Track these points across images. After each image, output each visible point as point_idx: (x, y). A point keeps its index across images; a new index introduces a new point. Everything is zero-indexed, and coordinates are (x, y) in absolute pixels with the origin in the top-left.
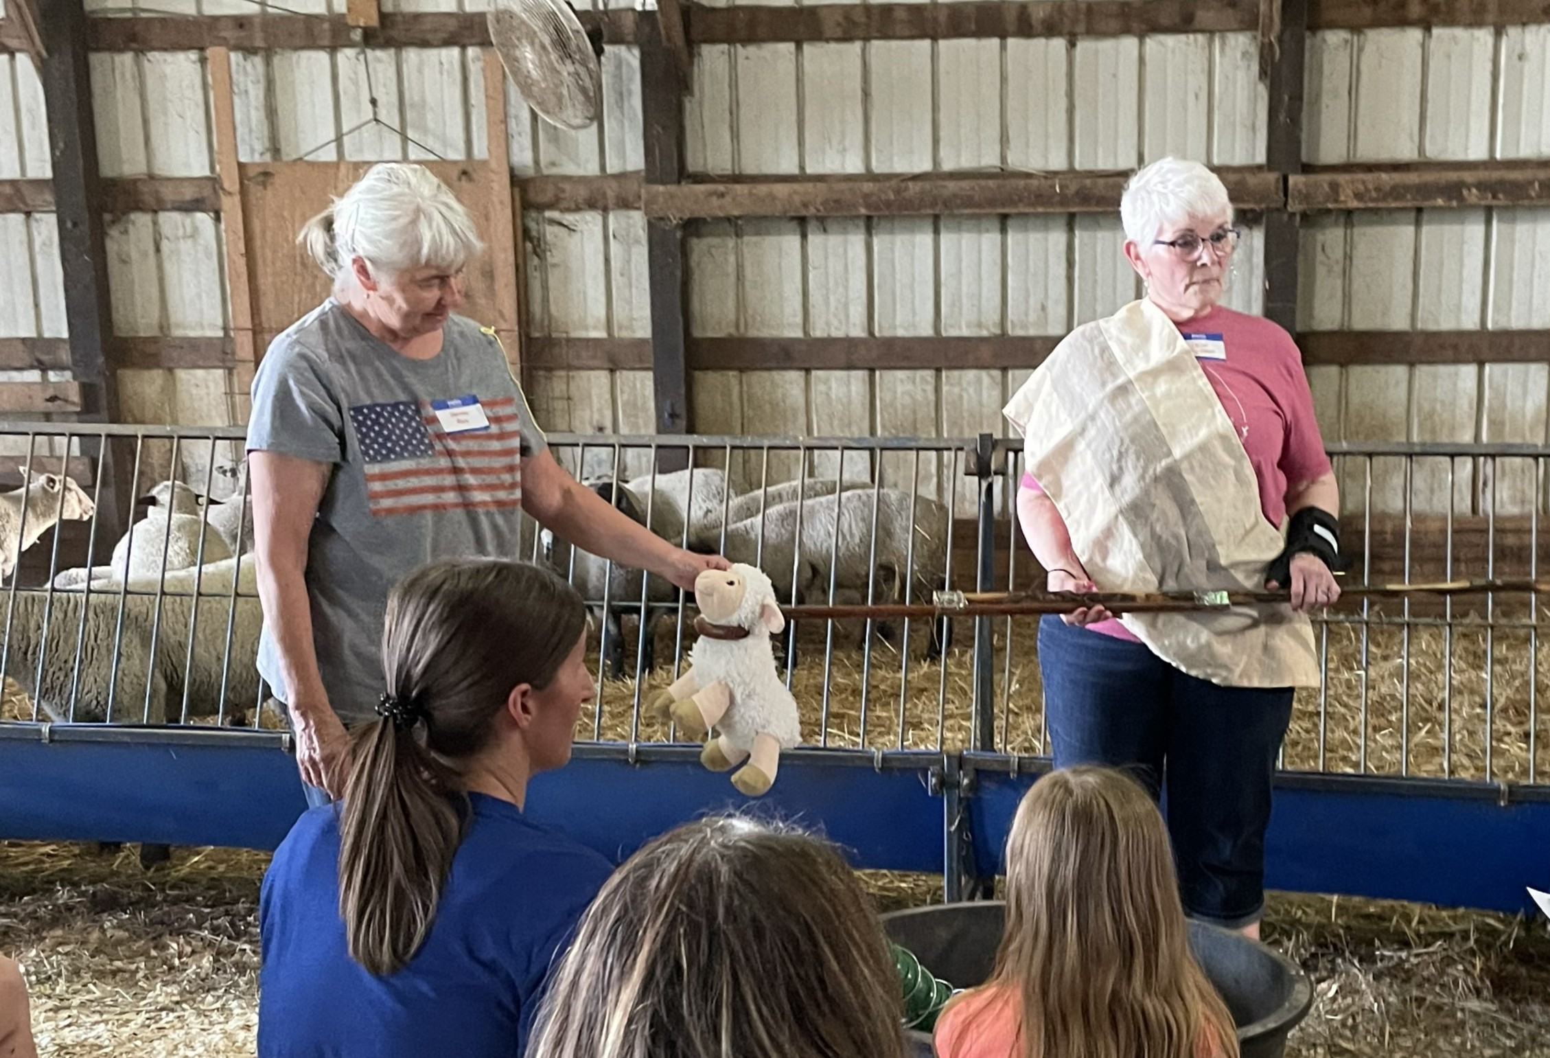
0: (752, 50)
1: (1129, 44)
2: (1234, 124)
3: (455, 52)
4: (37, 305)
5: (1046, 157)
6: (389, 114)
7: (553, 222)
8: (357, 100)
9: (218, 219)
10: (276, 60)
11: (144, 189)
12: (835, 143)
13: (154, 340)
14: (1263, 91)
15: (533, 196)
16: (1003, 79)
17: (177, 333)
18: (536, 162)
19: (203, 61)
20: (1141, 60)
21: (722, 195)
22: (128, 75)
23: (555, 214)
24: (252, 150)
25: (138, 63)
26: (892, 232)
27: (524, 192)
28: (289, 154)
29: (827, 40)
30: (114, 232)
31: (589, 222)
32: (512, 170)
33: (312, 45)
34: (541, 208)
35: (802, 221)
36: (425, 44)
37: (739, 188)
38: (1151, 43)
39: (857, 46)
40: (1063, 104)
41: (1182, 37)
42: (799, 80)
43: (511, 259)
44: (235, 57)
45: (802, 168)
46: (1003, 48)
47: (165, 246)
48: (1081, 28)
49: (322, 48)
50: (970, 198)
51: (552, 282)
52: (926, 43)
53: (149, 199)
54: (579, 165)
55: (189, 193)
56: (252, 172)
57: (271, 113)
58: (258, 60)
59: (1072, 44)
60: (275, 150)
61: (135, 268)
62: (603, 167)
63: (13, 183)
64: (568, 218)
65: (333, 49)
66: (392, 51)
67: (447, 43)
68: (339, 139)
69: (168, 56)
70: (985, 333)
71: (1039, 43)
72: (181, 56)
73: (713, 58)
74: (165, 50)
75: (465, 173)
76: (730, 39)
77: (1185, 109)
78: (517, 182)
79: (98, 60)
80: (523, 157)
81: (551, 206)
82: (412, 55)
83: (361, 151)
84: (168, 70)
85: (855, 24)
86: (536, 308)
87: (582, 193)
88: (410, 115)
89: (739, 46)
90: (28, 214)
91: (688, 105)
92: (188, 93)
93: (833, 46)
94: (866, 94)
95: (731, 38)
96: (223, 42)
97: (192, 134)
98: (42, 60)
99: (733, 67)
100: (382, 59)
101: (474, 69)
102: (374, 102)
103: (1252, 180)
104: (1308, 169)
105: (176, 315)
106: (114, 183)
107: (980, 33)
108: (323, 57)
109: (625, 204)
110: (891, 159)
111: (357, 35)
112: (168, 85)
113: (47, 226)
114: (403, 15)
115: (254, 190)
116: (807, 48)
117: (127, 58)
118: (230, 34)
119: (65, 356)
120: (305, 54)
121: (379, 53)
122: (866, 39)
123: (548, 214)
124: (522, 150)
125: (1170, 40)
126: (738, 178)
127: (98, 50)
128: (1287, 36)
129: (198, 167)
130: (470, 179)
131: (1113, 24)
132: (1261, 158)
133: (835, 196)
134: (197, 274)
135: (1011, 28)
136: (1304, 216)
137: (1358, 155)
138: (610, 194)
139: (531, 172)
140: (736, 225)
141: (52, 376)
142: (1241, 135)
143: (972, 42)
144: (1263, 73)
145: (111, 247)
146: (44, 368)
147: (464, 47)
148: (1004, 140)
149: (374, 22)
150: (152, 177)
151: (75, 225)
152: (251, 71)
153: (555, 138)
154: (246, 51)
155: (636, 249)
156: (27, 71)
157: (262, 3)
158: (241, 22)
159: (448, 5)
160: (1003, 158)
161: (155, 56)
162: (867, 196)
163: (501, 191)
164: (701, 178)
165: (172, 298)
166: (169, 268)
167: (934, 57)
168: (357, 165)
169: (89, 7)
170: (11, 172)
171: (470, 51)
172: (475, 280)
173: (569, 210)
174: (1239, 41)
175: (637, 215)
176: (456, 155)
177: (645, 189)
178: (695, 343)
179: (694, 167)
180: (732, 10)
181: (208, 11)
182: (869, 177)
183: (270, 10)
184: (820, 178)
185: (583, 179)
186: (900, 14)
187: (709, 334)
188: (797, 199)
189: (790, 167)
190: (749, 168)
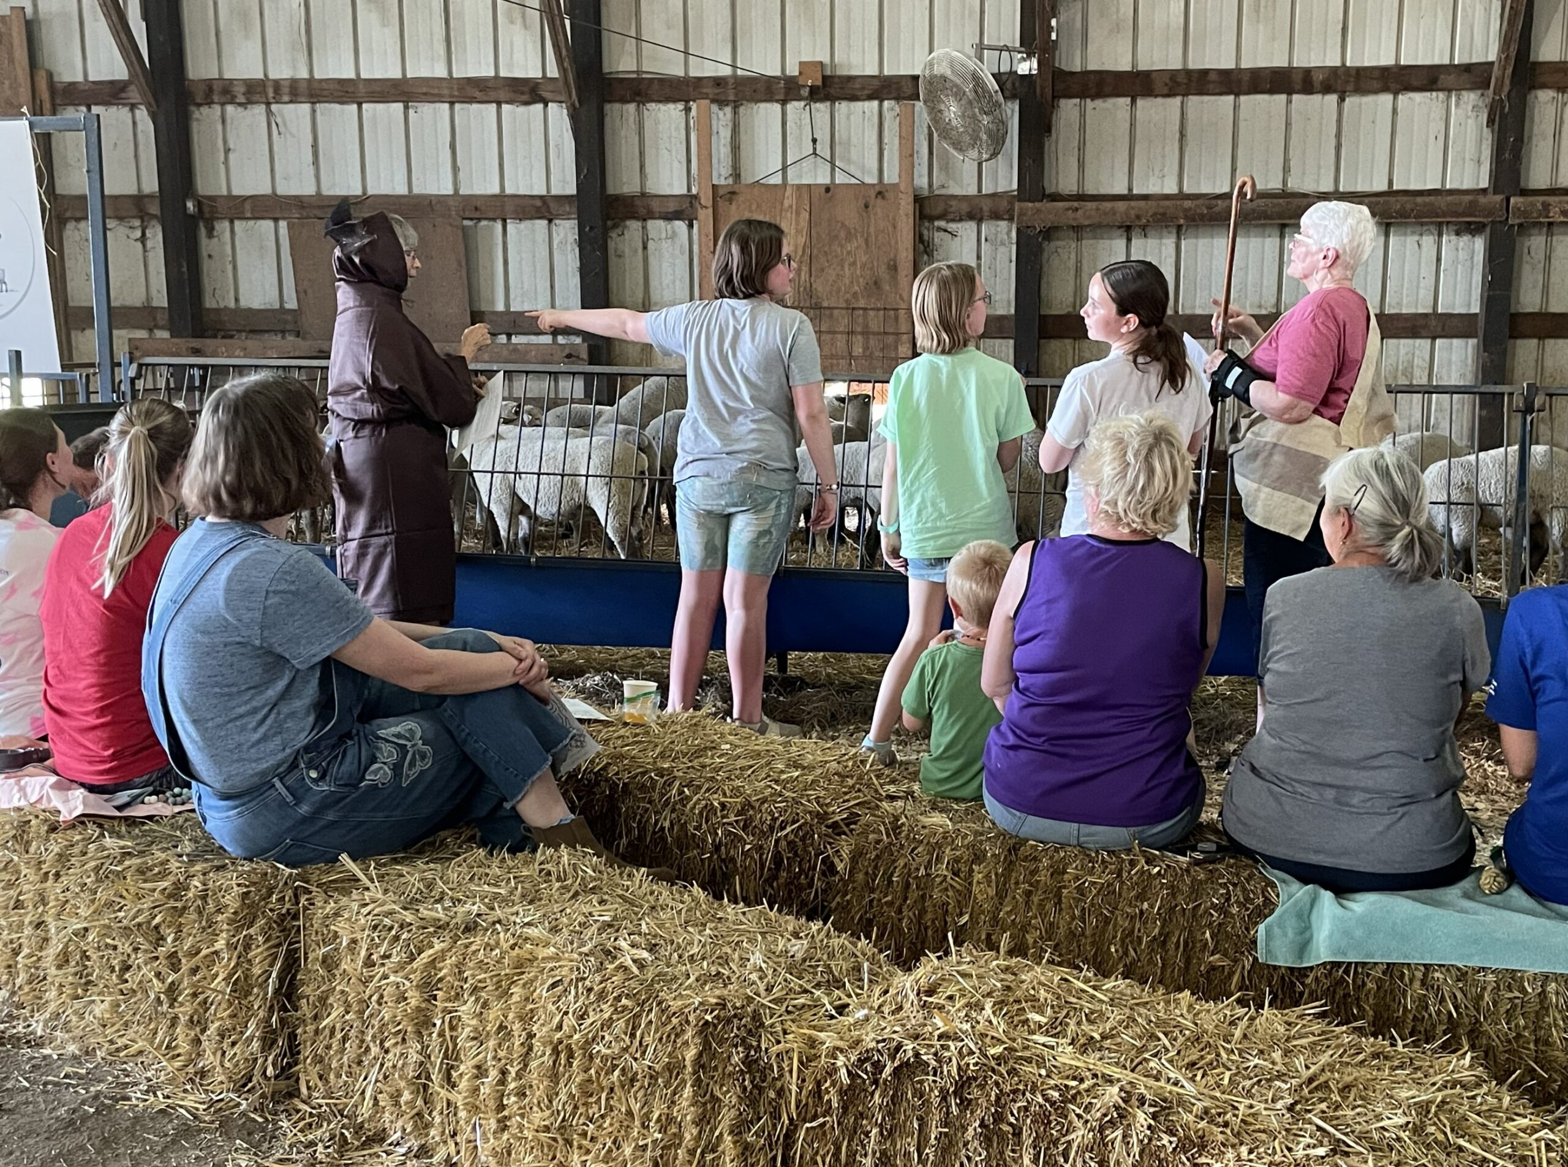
0: (1099, 103)
1: (1386, 99)
2: (1464, 159)
3: (875, 104)
4: (552, 287)
5: (1318, 182)
6: (824, 150)
7: (939, 229)
8: (800, 138)
9: (691, 226)
10: (742, 109)
11: (638, 202)
12: (1157, 172)
14: (1487, 134)
15: (927, 211)
16: (1288, 124)
18: (930, 185)
19: (688, 110)
20: (1395, 111)
21: (1077, 209)
22: (631, 119)
23: (942, 224)
24: (721, 175)
25: (638, 109)
26: (1197, 237)
27: (921, 207)
28: (748, 178)
29: (1156, 96)
30: (613, 235)
31: (967, 229)
32: (915, 190)
33: (770, 99)
34: (932, 219)
35: (1128, 229)
36: (854, 98)
37: (1090, 205)
38: (1402, 98)
39: (1178, 100)
40: (1333, 142)
41: (1428, 94)
42: (1132, 125)
43: (911, 257)
44: (714, 108)
45: (1130, 189)
46: (1289, 102)
47: (651, 245)
48: (1350, 87)
49: (777, 101)
50: (1265, 212)
52: (1232, 97)
53: (642, 211)
54: (962, 187)
55: (672, 207)
56: (721, 192)
57: (735, 148)
58: (728, 110)
59: (1342, 100)
60: (736, 175)
61: (627, 261)
62: (980, 189)
63: (541, 197)
64: (952, 226)
65: (784, 103)
66: (828, 104)
67: (870, 98)
68: (784, 168)
69: (662, 107)
70: (1264, 312)
71: (1317, 98)
72: (671, 106)
73: (1068, 109)
74: (660, 102)
75: (880, 193)
76: (1082, 96)
77: (1427, 146)
78: (919, 200)
79: (608, 107)
80: (922, 181)
81: (940, 217)
82: (842, 107)
83: (801, 177)
84: (661, 115)
85: (1178, 84)
87: (965, 208)
88: (838, 150)
89: (1088, 101)
90: (550, 221)
91: (1049, 145)
92: (674, 134)
93: (1160, 100)
95: (1083, 94)
96: (705, 97)
97: (676, 164)
98: (575, 109)
99: (1083, 115)
100: (822, 109)
101: (888, 116)
102: (814, 141)
103: (1482, 200)
104: (1525, 192)
105: (654, 297)
106: (617, 199)
107: (1271, 91)
108: (777, 107)
109: (996, 216)
110: (1199, 183)
111: (805, 92)
112: (661, 127)
113: (567, 231)
114: (840, 77)
115: (723, 204)
116: (1140, 102)
117: (631, 107)
118: (710, 91)
120: (763, 106)
121: (818, 105)
122: (1185, 95)
123: (936, 223)
124: (920, 176)
125: (1418, 97)
126: (1081, 197)
127: (610, 102)
128: (1513, 94)
129: (679, 188)
130: (883, 198)
131: (1376, 85)
132: (1484, 183)
133: (1161, 210)
134: (674, 265)
135: (1298, 87)
136: (1521, 225)
137: (1560, 180)
138: (985, 208)
139: (926, 193)
140: (1078, 230)
141: (561, 339)
142: (1470, 167)
143: (1266, 97)
144: (1490, 122)
145: (611, 245)
147: (881, 101)
148: (1286, 170)
149: (819, 83)
150: (643, 195)
151: (591, 228)
152: (722, 118)
153: (946, 167)
154: (721, 103)
155: (1002, 249)
156: (558, 116)
157: (734, 66)
158: (718, 82)
159: (871, 70)
160: (1285, 182)
161: (652, 106)
162: (1186, 210)
163: (906, 206)
164: (1056, 197)
165: (654, 283)
166: (652, 261)
167: (1236, 108)
168: (799, 187)
169: (606, 70)
170: (540, 190)
171: (886, 103)
172: (883, 272)
173: (953, 221)
174: (1471, 98)
175: (1003, 224)
176: (871, 179)
177: (1017, 205)
178: (1043, 319)
179: (1050, 189)
180: (1086, 73)
181: (694, 73)
182: (1182, 196)
183: (739, 72)
184: (1145, 197)
185: (965, 198)
186: (1213, 77)
187: (1054, 312)
188: (1133, 212)
189: (1121, 189)
190: (1090, 190)
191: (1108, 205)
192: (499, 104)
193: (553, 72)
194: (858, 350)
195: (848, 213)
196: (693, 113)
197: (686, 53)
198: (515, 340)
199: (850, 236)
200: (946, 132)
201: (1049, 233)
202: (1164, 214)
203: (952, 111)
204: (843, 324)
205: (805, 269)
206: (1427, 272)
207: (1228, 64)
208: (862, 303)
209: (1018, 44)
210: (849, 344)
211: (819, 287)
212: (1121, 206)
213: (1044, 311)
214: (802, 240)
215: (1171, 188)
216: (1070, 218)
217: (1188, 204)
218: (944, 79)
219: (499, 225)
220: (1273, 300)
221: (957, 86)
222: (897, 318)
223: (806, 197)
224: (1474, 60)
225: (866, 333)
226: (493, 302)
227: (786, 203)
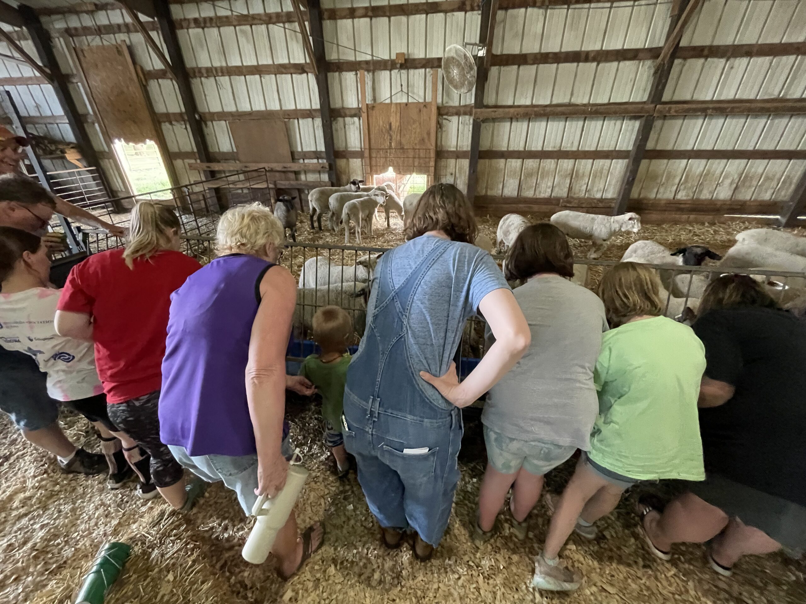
0: (505, 68)
1: (615, 64)
2: (639, 89)
3: (423, 70)
4: (316, 142)
5: (583, 99)
6: (405, 90)
7: (446, 119)
8: (396, 84)
9: (360, 119)
10: (376, 74)
11: (341, 111)
12: (524, 96)
13: (344, 151)
14: (651, 79)
15: (441, 112)
16: (576, 75)
17: (349, 149)
18: (443, 102)
19: (356, 74)
20: (617, 69)
21: (494, 111)
22: (337, 79)
23: (446, 117)
24: (369, 100)
25: (339, 75)
26: (535, 122)
27: (439, 111)
28: (378, 101)
29: (527, 64)
30: (334, 123)
31: (454, 119)
32: (437, 104)
33: (385, 69)
34: (442, 115)
35: (513, 119)
36: (416, 68)
37: (500, 110)
38: (622, 64)
39: (535, 66)
40: (591, 83)
41: (631, 61)
42: (517, 77)
43: (435, 130)
44: (366, 73)
45: (514, 103)
46: (578, 66)
47: (347, 126)
48: (602, 59)
49: (388, 70)
51: (444, 136)
52: (556, 64)
53: (343, 114)
54: (453, 103)
55: (353, 112)
56: (369, 106)
57: (374, 89)
58: (371, 74)
59: (598, 64)
60: (374, 99)
61: (339, 133)
62: (460, 104)
63: (309, 110)
64: (450, 118)
65: (390, 71)
66: (406, 70)
67: (422, 67)
68: (391, 97)
69: (348, 73)
71: (589, 64)
72: (351, 73)
73: (494, 71)
74: (347, 71)
75: (425, 106)
76: (500, 65)
77: (627, 84)
78: (439, 108)
79: (330, 75)
80: (439, 101)
81: (446, 115)
82: (411, 71)
83: (397, 99)
84: (347, 77)
85: (536, 59)
86: (439, 144)
87: (454, 111)
88: (410, 89)
89: (502, 67)
90: (314, 118)
91: (486, 85)
92: (352, 84)
93: (528, 66)
94: (535, 81)
96: (362, 69)
97: (353, 96)
98: (317, 75)
99: (499, 73)
100: (404, 72)
101: (428, 75)
102: (402, 85)
103: (646, 106)
104: (662, 103)
105: (349, 145)
106: (334, 109)
107: (572, 61)
108: (388, 72)
109: (465, 114)
110: (539, 100)
111: (398, 66)
112: (347, 81)
113: (318, 122)
114: (411, 59)
115: (370, 111)
116: (521, 67)
117: (337, 74)
118: (364, 66)
119: (324, 155)
120: (383, 72)
122: (538, 64)
123: (444, 117)
124: (439, 99)
125: (628, 63)
126: (496, 107)
127: (329, 72)
129: (355, 105)
131: (612, 58)
132: (646, 99)
134: (354, 134)
135: (582, 59)
136: (658, 117)
137: (674, 98)
138: (462, 111)
139: (440, 105)
140: (494, 120)
141: (320, 161)
142: (641, 92)
143: (569, 64)
144: (655, 73)
145: (334, 127)
146: (318, 158)
148: (572, 95)
149: (403, 62)
150: (343, 108)
151: (326, 121)
152: (368, 77)
153: (448, 95)
154: (368, 71)
155: (466, 127)
156: (312, 78)
157: (372, 55)
158: (367, 62)
159: (422, 56)
160: (570, 100)
161: (344, 73)
162: (535, 112)
163: (434, 110)
164: (487, 107)
165: (348, 140)
166: (347, 133)
167: (557, 69)
168: (396, 104)
169: (327, 58)
170: (308, 107)
171: (427, 70)
172: (425, 136)
173: (450, 116)
174: (648, 63)
175: (467, 117)
176: (421, 100)
177: (474, 110)
178: (480, 152)
179: (485, 104)
180: (502, 55)
181: (358, 59)
182: (533, 106)
183: (374, 58)
184: (519, 106)
185: (455, 107)
186: (551, 56)
187: (483, 149)
188: (516, 113)
189: (510, 103)
190: (500, 103)
191: (507, 110)
192: (291, 74)
193: (308, 61)
194: (416, 164)
195: (413, 113)
196: (359, 75)
197: (355, 50)
198: (306, 161)
199: (414, 122)
200: (451, 81)
201: (485, 121)
202: (527, 114)
203: (455, 72)
204: (411, 154)
205: (399, 135)
206: (616, 134)
207: (557, 50)
208: (418, 147)
209: (478, 42)
210: (414, 162)
211: (403, 141)
212: (512, 110)
213: (480, 149)
214: (398, 124)
215: (528, 103)
216: (493, 115)
217: (536, 109)
218: (453, 58)
219: (296, 121)
220: (559, 145)
221: (458, 61)
222: (430, 153)
223: (399, 108)
224: (654, 46)
225: (419, 158)
226: (297, 147)
227: (392, 110)
